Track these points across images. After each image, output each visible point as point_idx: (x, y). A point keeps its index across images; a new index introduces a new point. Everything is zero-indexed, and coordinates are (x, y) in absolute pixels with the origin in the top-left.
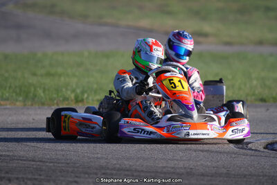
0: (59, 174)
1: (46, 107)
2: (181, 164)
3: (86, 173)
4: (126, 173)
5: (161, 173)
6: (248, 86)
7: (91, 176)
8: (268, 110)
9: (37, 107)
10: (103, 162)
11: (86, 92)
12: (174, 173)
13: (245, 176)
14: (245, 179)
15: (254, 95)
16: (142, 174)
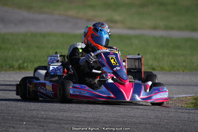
5: (76, 121)
14: (136, 127)
15: (147, 65)
16: (62, 122)
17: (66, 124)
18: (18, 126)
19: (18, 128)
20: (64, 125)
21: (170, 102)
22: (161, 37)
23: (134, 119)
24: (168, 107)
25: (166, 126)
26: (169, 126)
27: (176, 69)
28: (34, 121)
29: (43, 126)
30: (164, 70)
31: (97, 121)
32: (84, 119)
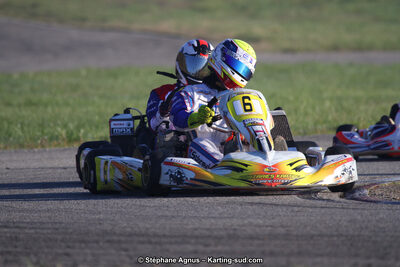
0: (43, 244)
1: (26, 150)
2: (220, 224)
3: (82, 242)
4: (141, 239)
5: (192, 237)
6: (317, 109)
9: (13, 150)
10: (107, 226)
11: (83, 126)
13: (312, 237)
14: (312, 242)
15: (325, 122)
16: (164, 240)
17: (171, 243)
18: (78, 251)
19: (78, 255)
20: (167, 246)
21: (378, 191)
24: (375, 202)
25: (373, 239)
26: (379, 239)
28: (108, 241)
29: (126, 250)
31: (233, 236)
32: (208, 233)
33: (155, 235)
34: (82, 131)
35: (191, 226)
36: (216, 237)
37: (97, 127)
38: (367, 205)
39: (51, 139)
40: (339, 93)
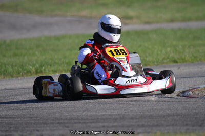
0: (25, 126)
1: (14, 79)
2: (116, 112)
3: (45, 123)
5: (101, 119)
6: (164, 52)
7: (48, 125)
8: (179, 68)
9: (8, 79)
10: (57, 115)
11: (43, 66)
12: (110, 119)
13: (164, 117)
14: (164, 119)
15: (168, 58)
16: (87, 121)
17: (91, 123)
18: (42, 129)
19: (43, 131)
20: (89, 124)
21: (197, 92)
22: (180, 29)
23: (161, 112)
24: (195, 98)
25: (195, 116)
26: (198, 116)
27: (198, 59)
28: (58, 123)
29: (68, 127)
30: (186, 61)
31: (123, 118)
32: (110, 117)
33: (82, 119)
34: (43, 68)
35: (101, 114)
36: (114, 119)
37: (51, 65)
38: (191, 99)
39: (27, 72)
40: (174, 43)
